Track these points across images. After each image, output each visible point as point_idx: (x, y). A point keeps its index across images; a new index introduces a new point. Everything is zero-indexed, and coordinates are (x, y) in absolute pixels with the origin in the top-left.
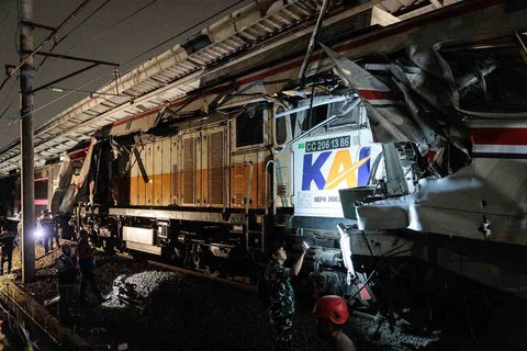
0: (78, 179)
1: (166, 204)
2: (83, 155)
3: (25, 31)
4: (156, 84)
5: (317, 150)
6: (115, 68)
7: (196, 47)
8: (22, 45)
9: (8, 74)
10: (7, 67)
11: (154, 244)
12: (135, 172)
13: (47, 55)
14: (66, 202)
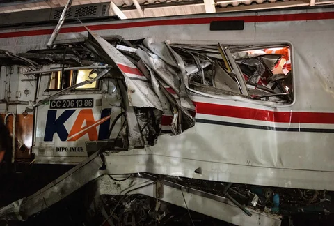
5: (61, 108)
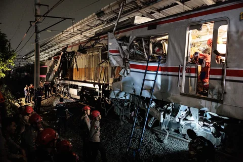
0: (56, 68)
1: (83, 80)
2: (58, 58)
3: (37, 7)
4: (88, 28)
6: (72, 20)
7: (101, 15)
8: (36, 13)
9: (31, 25)
10: (31, 22)
11: (78, 95)
12: (75, 67)
13: (45, 17)
14: (51, 77)
